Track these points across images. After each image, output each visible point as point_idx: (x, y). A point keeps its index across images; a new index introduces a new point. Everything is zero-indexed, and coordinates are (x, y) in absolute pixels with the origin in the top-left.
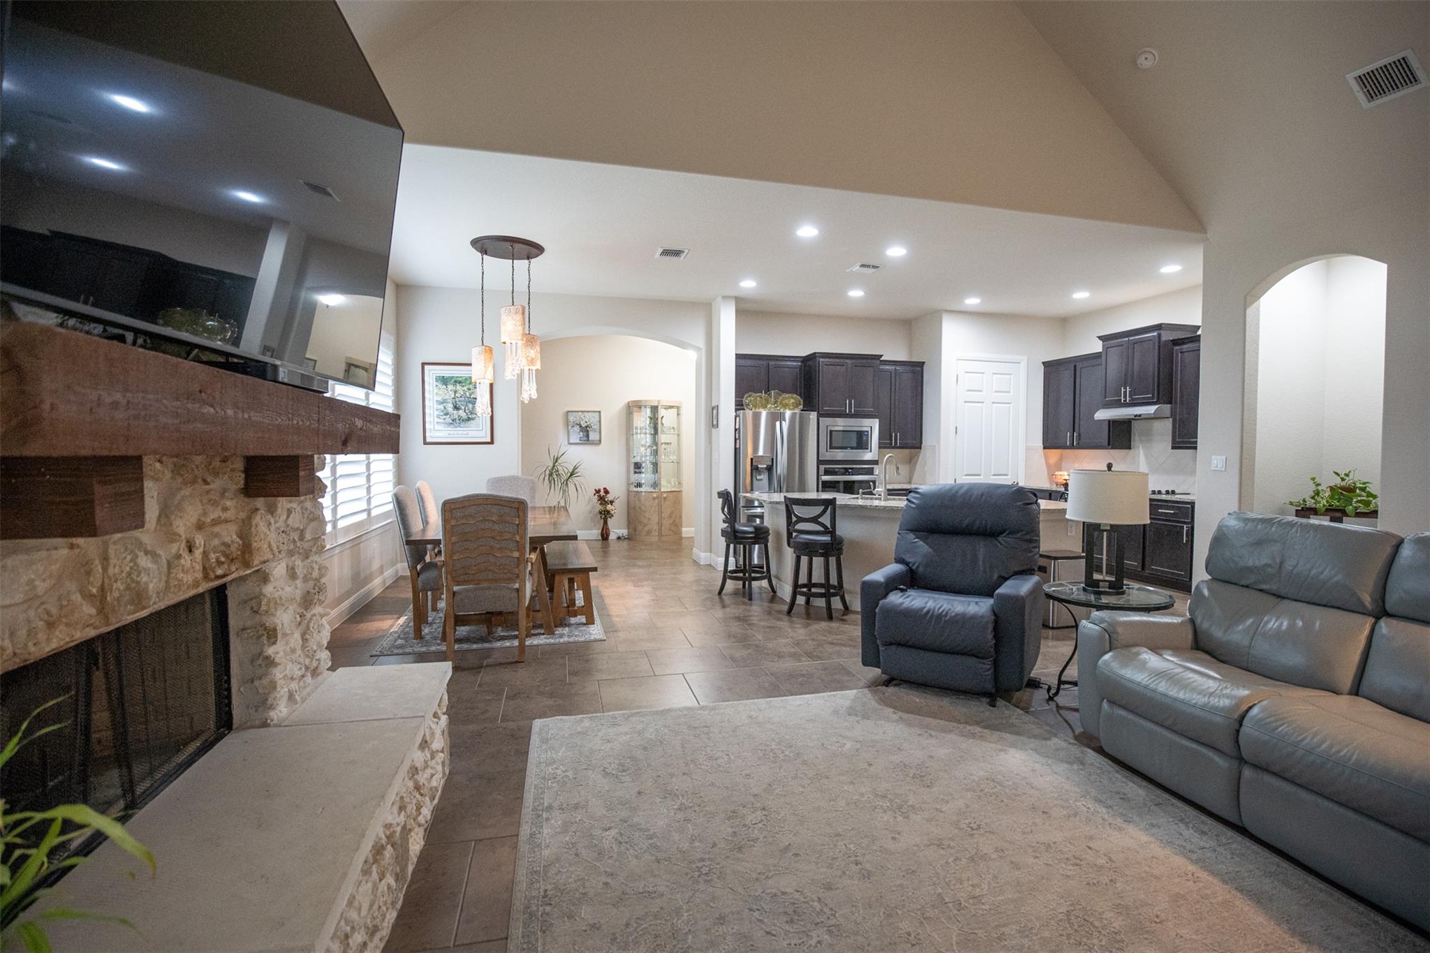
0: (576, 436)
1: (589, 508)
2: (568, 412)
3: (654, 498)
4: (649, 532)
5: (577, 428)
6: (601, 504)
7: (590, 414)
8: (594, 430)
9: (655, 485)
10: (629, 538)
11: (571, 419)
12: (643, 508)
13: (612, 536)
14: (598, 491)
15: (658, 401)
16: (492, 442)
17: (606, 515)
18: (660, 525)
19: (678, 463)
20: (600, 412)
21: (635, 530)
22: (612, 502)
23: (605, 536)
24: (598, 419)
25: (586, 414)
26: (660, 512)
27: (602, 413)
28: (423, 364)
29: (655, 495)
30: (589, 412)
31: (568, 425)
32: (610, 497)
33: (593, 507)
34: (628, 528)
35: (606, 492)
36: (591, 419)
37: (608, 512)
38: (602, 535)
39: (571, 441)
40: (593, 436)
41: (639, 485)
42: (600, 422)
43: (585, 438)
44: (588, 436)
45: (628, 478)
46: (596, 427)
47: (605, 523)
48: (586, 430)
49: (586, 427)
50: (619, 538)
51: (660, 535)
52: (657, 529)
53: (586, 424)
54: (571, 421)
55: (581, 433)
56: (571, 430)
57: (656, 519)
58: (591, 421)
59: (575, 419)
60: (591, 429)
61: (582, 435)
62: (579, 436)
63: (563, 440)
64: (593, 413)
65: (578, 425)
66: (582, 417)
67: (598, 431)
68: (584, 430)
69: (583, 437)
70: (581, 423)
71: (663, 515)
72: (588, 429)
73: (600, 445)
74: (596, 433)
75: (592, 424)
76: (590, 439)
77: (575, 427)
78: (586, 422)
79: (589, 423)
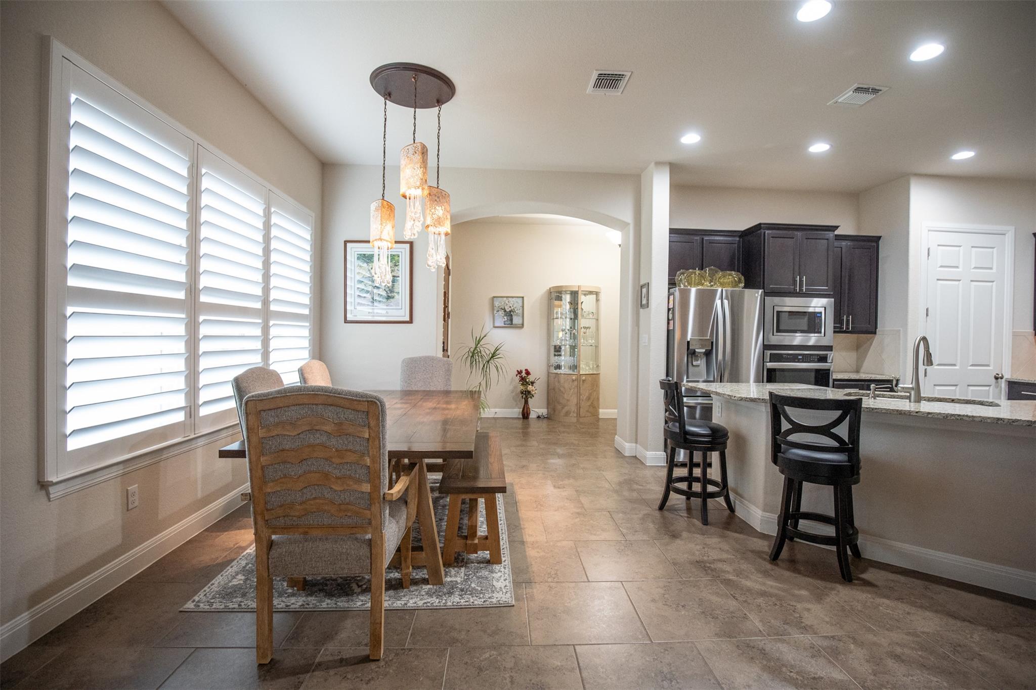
0: (500, 320)
1: (512, 387)
2: (494, 297)
3: (573, 381)
4: (567, 414)
5: (501, 313)
6: (522, 385)
8: (517, 315)
9: (575, 367)
10: (548, 418)
11: (497, 304)
12: (562, 389)
13: (533, 415)
14: (520, 372)
15: (579, 286)
16: (411, 321)
17: (527, 395)
18: (579, 408)
19: (597, 347)
20: (523, 297)
21: (554, 410)
22: (532, 383)
23: (525, 415)
24: (521, 304)
25: (510, 299)
26: (579, 394)
27: (525, 298)
28: (346, 242)
29: (574, 378)
30: (513, 297)
31: (493, 310)
32: (531, 378)
33: (515, 387)
34: (548, 408)
35: (528, 373)
36: (515, 304)
37: (529, 392)
38: (523, 414)
39: (496, 325)
40: (516, 320)
41: (558, 367)
42: (523, 307)
43: (509, 322)
44: (511, 320)
45: (548, 360)
46: (520, 312)
47: (526, 402)
48: (509, 315)
49: (510, 311)
50: (539, 417)
51: (579, 415)
52: (576, 411)
53: (510, 309)
54: (497, 306)
55: (505, 317)
56: (496, 315)
57: (575, 401)
58: (514, 306)
59: (500, 304)
60: (515, 313)
61: (506, 320)
62: (504, 320)
63: (489, 324)
64: (516, 299)
65: (503, 309)
66: (507, 302)
67: (521, 315)
68: (508, 315)
69: (507, 321)
70: (506, 308)
71: (581, 397)
72: (512, 313)
73: (523, 329)
74: (519, 317)
75: (516, 309)
76: (513, 323)
77: (500, 312)
78: (510, 307)
79: (512, 308)
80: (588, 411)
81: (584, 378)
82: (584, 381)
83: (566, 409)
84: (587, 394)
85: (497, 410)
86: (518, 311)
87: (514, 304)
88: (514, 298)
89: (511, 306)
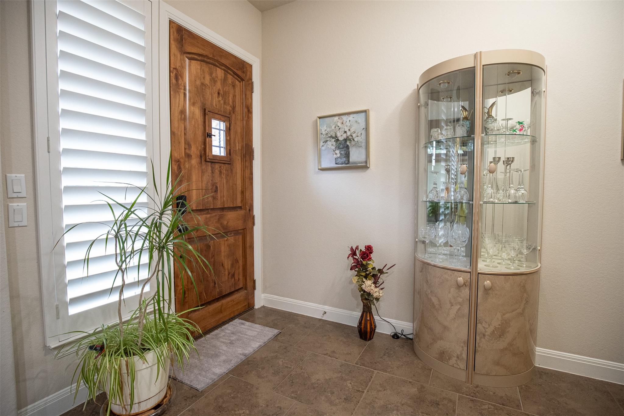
0: (330, 157)
2: (320, 118)
3: (459, 287)
4: (443, 356)
5: (331, 144)
6: (358, 276)
7: (351, 117)
8: (358, 145)
11: (324, 129)
13: (382, 331)
14: (354, 251)
15: (475, 56)
18: (472, 350)
20: (367, 112)
24: (363, 125)
25: (344, 118)
26: (473, 318)
27: (370, 114)
30: (349, 114)
31: (318, 141)
32: (376, 262)
35: (369, 254)
36: (354, 127)
39: (323, 165)
40: (356, 155)
42: (367, 129)
43: (344, 160)
44: (347, 155)
45: (415, 230)
46: (361, 139)
47: (367, 310)
48: (344, 146)
49: (345, 140)
50: (396, 336)
51: (472, 369)
52: (464, 356)
53: (345, 136)
54: (324, 133)
55: (338, 152)
56: (323, 148)
57: (463, 334)
58: (352, 130)
59: (328, 130)
60: (353, 143)
61: (339, 155)
62: (335, 156)
63: (312, 165)
64: (355, 115)
65: (333, 138)
66: (339, 124)
67: (363, 145)
68: (341, 146)
69: (340, 157)
70: (339, 134)
71: (479, 326)
72: (348, 143)
73: (368, 171)
74: (361, 149)
75: (354, 135)
76: (351, 160)
77: (329, 143)
78: (345, 132)
79: (349, 133)
80: (497, 363)
81: (488, 283)
82: (487, 290)
83: (440, 345)
84: (496, 322)
85: (327, 308)
86: (359, 138)
87: (351, 126)
88: (352, 116)
89: (347, 130)
